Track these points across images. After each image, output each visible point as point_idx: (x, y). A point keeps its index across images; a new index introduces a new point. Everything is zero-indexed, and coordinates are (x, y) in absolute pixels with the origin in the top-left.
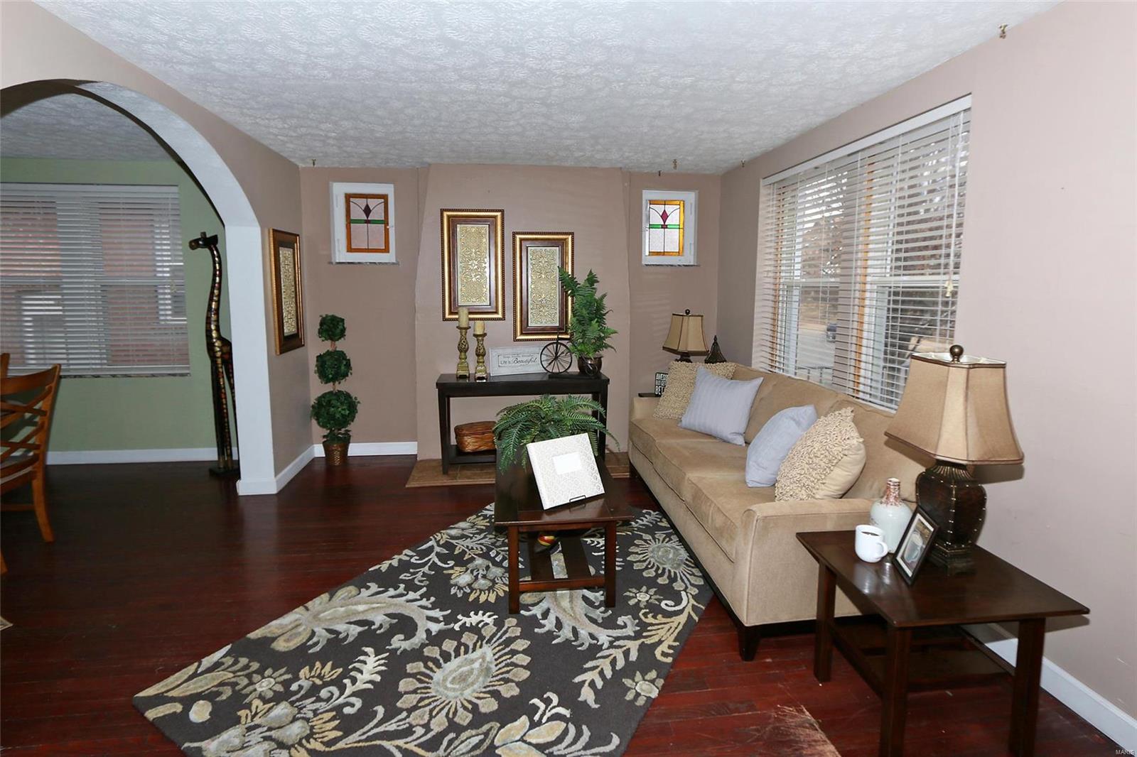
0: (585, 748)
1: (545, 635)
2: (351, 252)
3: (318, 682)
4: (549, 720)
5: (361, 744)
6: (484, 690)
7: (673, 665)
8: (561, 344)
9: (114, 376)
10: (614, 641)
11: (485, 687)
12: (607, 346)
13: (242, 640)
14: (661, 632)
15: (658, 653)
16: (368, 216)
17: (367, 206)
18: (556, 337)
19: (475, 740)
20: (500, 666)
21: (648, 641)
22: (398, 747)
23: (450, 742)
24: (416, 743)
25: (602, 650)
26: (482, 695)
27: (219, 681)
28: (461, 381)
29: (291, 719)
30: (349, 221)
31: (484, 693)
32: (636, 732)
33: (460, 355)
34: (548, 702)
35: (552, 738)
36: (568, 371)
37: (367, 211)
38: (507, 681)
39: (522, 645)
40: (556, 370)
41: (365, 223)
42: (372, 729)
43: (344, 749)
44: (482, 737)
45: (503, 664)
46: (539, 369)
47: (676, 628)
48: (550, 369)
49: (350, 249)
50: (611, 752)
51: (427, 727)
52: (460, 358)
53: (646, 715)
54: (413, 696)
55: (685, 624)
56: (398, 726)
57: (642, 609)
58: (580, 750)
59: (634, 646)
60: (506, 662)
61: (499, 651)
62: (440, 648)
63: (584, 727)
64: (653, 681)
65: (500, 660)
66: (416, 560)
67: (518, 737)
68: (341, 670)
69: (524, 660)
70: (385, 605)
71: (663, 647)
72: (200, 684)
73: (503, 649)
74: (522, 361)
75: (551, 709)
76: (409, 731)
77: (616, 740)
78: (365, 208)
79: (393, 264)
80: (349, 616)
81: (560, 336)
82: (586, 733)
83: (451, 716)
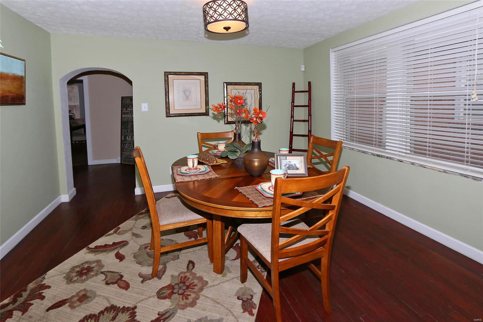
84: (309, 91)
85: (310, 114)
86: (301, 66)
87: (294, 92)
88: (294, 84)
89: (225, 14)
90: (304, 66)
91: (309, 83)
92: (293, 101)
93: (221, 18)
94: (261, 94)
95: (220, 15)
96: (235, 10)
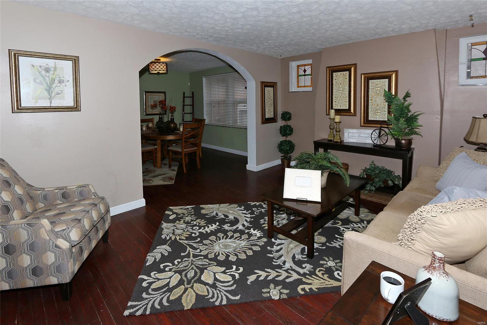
0: (226, 291)
1: (268, 251)
2: (299, 87)
3: (197, 224)
4: (230, 275)
5: (184, 244)
6: (227, 253)
7: (301, 296)
8: (383, 130)
9: (233, 127)
10: (290, 270)
11: (228, 252)
12: (416, 133)
13: (199, 206)
14: (316, 281)
15: (301, 286)
16: (305, 73)
17: (305, 69)
18: (380, 126)
19: (206, 263)
20: (241, 250)
21: (304, 280)
22: (189, 251)
23: (200, 259)
24: (193, 253)
25: (281, 269)
26: (224, 254)
27: (183, 212)
28: (330, 142)
29: (182, 229)
30: (299, 76)
31: (225, 253)
32: (249, 302)
33: (331, 131)
34: (237, 269)
35: (222, 280)
36: (386, 144)
37: (305, 71)
38: (236, 255)
39: (257, 248)
40: (378, 143)
41: (304, 76)
42: (191, 242)
43: (181, 242)
44: (208, 264)
45: (242, 250)
46: (370, 142)
47: (327, 285)
48: (375, 142)
49: (298, 87)
50: (231, 299)
51: (201, 251)
52: (330, 132)
53: (262, 301)
54: (210, 241)
55: (334, 286)
56: (196, 246)
57: (323, 268)
58: (223, 290)
59: (295, 276)
60: (244, 250)
61: (248, 246)
62: (234, 234)
63: (235, 285)
64: (281, 293)
65: (243, 248)
66: (265, 206)
67: (214, 272)
68: (206, 224)
69: (250, 253)
70: (237, 214)
71: (307, 287)
72: (180, 211)
73: (249, 246)
74: (363, 137)
75: (235, 273)
76: (196, 249)
77: (238, 298)
78: (304, 70)
79: (311, 91)
80: (225, 212)
81: (382, 126)
82: (233, 288)
83: (209, 253)
84: (193, 97)
85: (193, 109)
86: (188, 83)
87: (184, 97)
88: (184, 93)
89: (156, 69)
90: (189, 83)
91: (193, 92)
92: (184, 102)
93: (154, 70)
94: (165, 97)
95: (154, 69)
96: (163, 67)
